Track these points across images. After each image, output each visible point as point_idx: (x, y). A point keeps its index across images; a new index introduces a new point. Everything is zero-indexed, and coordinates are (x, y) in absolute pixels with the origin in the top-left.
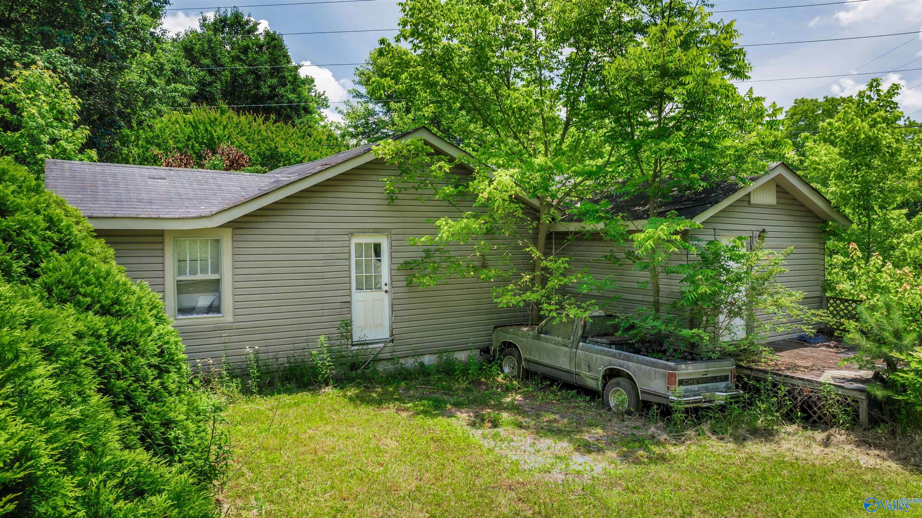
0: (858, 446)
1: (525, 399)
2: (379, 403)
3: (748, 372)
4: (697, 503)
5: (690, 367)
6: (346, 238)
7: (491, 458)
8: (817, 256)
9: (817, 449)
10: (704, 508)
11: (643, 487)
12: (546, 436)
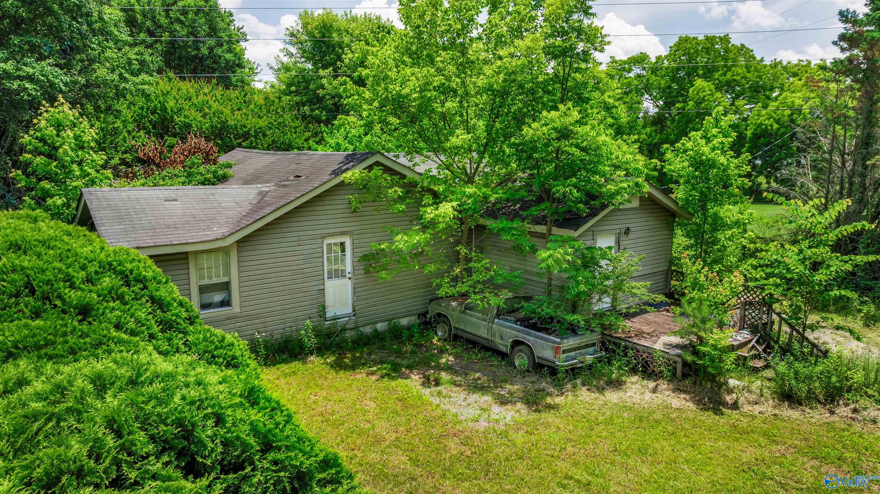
0: (673, 392)
1: (456, 359)
2: (353, 368)
3: (609, 338)
4: (569, 440)
5: (571, 341)
6: (320, 241)
7: (439, 412)
8: (667, 240)
9: (648, 395)
10: (573, 444)
11: (537, 430)
12: (474, 392)
